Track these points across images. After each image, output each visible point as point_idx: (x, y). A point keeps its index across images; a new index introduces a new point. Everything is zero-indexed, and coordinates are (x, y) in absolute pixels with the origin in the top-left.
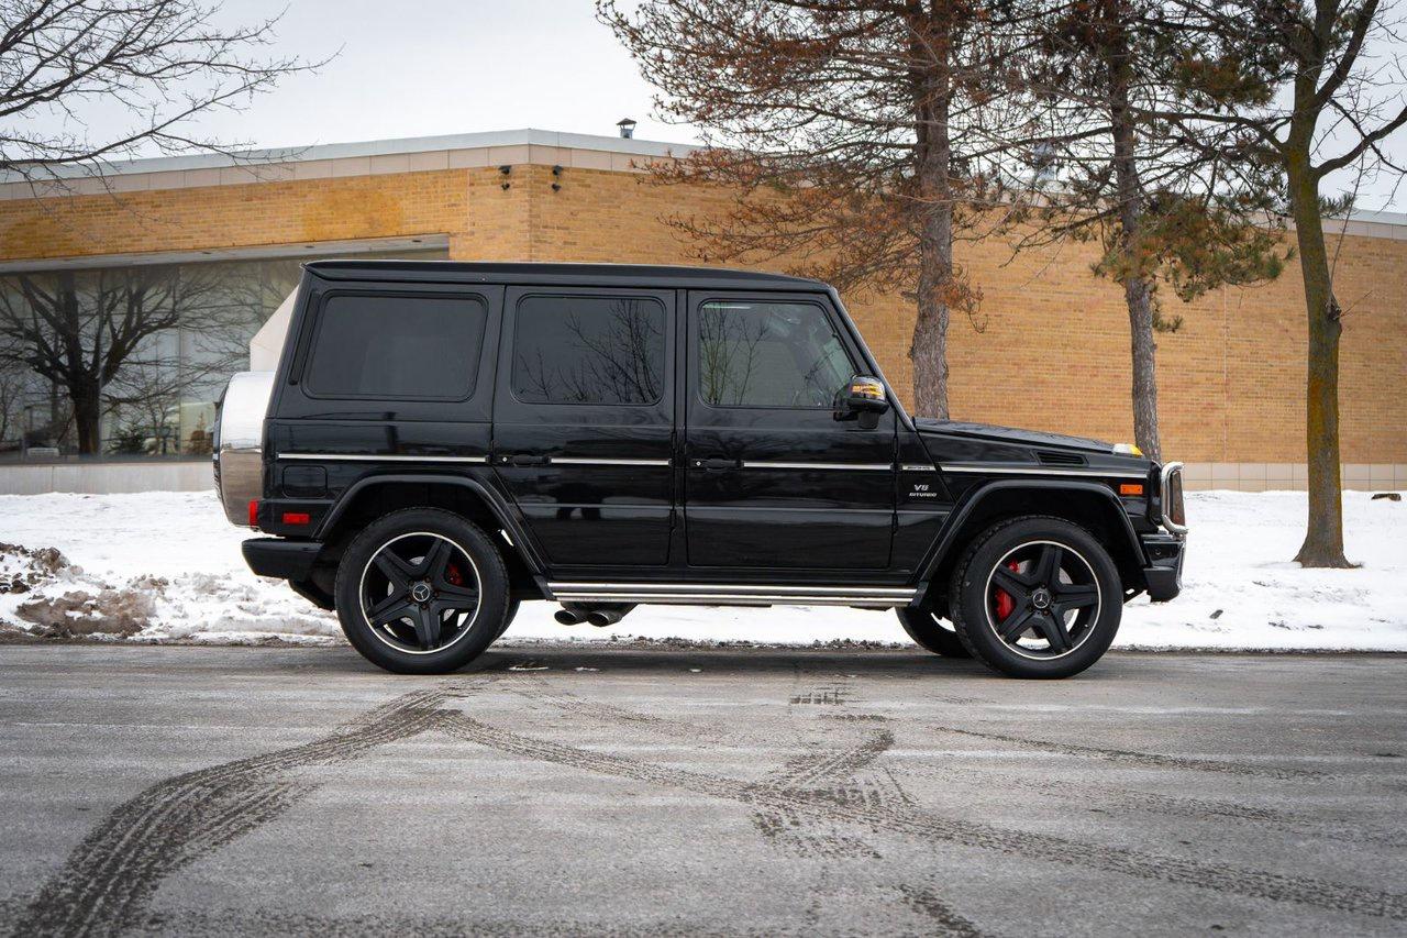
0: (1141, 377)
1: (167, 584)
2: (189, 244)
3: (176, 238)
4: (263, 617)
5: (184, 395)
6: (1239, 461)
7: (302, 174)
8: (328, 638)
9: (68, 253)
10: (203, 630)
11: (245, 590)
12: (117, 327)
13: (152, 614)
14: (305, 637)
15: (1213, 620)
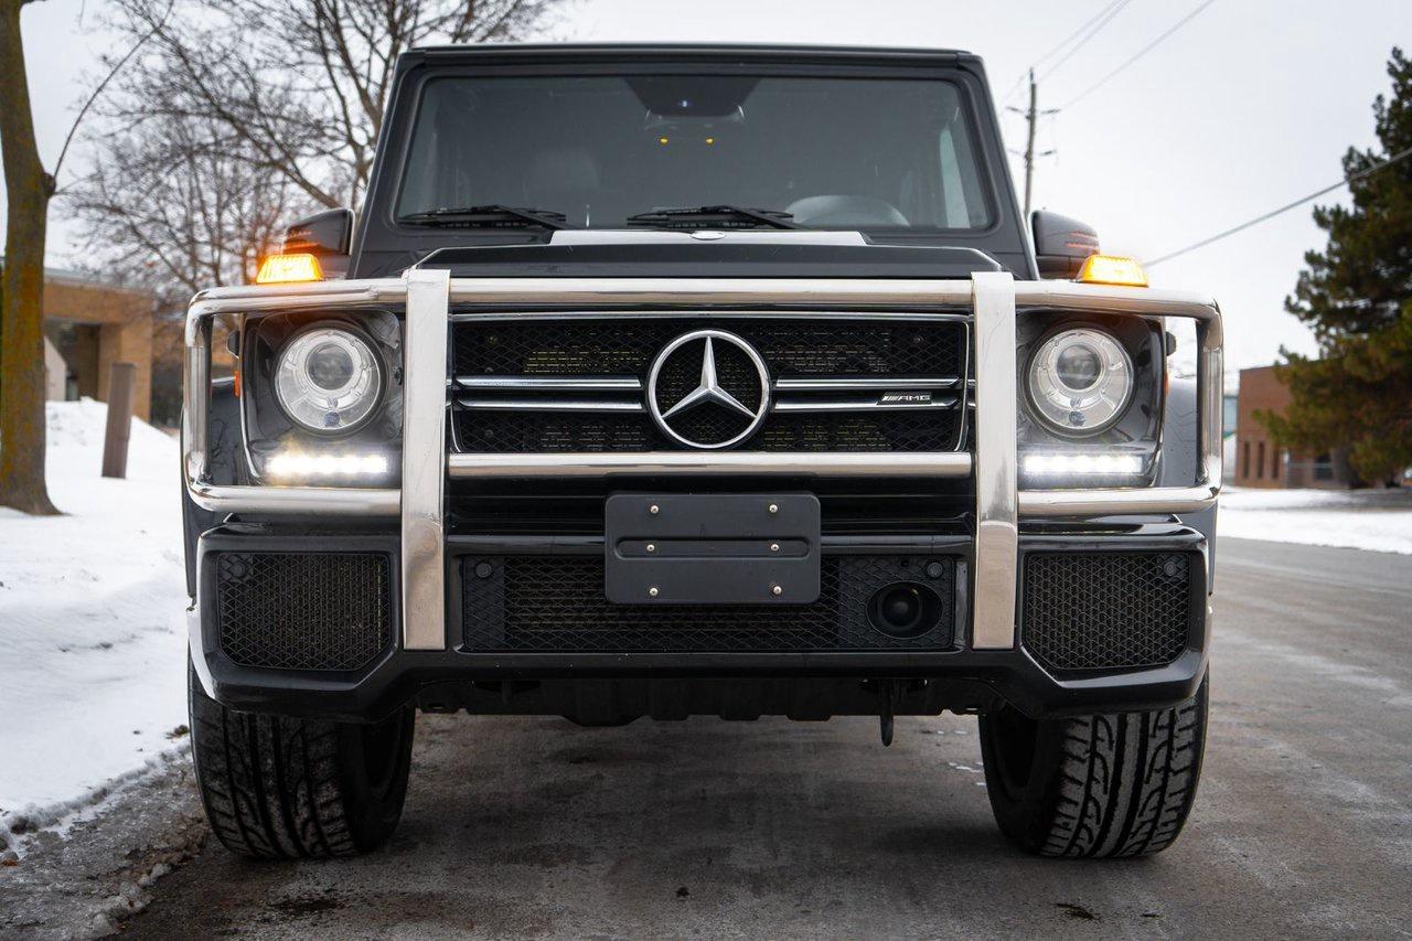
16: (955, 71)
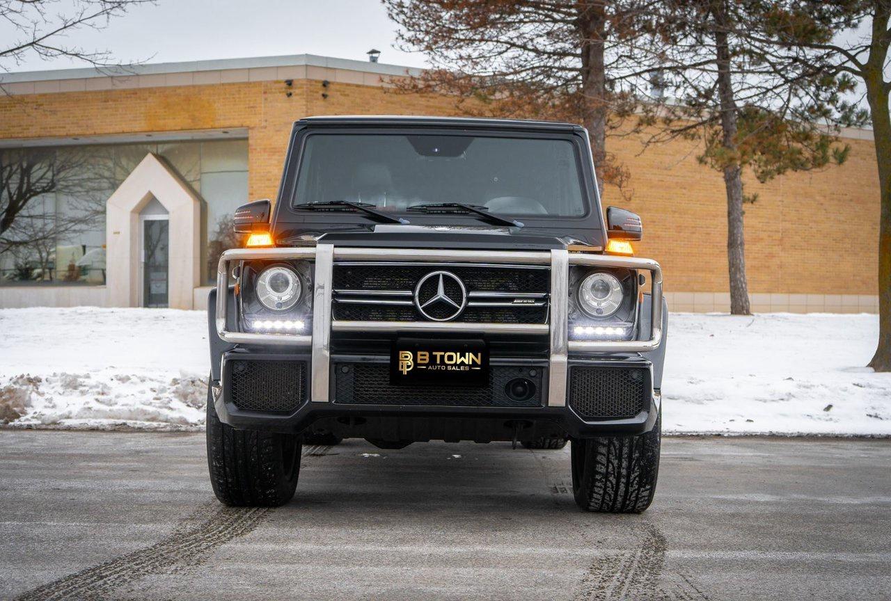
0: (734, 234)
1: (40, 381)
2: (63, 132)
3: (53, 128)
4: (115, 408)
5: (59, 239)
6: (790, 292)
7: (144, 84)
8: (164, 424)
10: (68, 417)
11: (101, 386)
12: (13, 191)
13: (28, 404)
14: (147, 423)
15: (826, 413)
16: (572, 135)
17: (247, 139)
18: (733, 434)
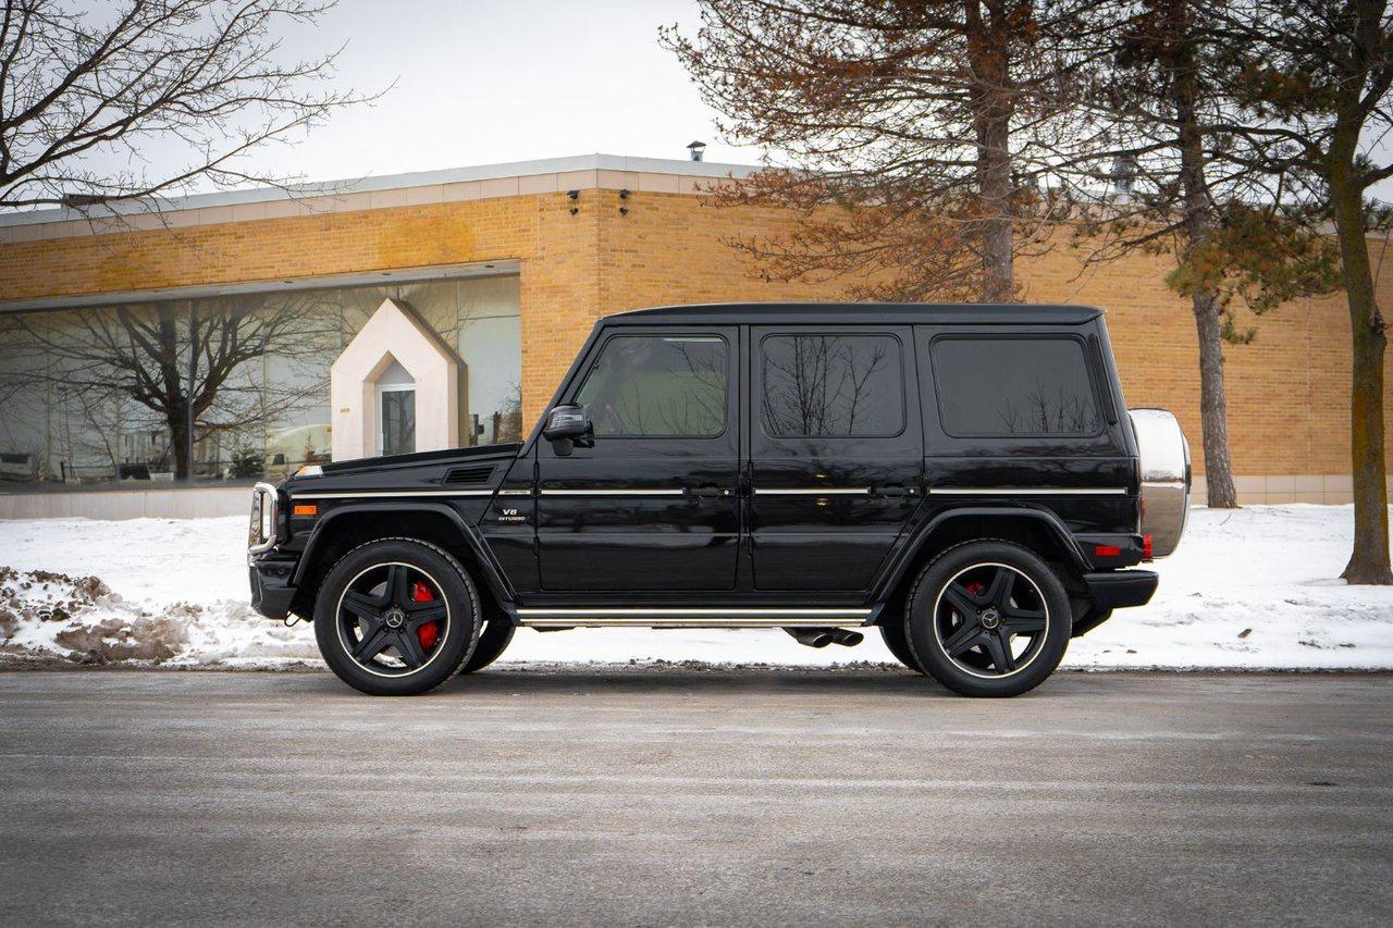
0: (1210, 391)
1: (200, 610)
2: (270, 274)
3: (258, 268)
4: (291, 643)
6: (1324, 473)
7: (377, 203)
9: (156, 284)
10: (233, 656)
12: (213, 353)
13: (184, 640)
15: (1242, 640)
17: (518, 274)
18: (1101, 669)
